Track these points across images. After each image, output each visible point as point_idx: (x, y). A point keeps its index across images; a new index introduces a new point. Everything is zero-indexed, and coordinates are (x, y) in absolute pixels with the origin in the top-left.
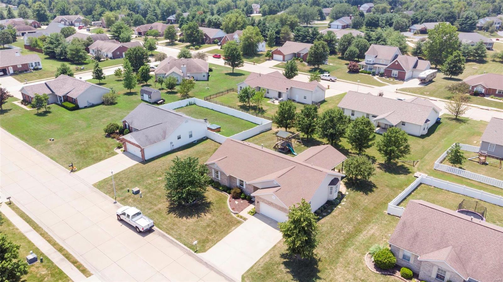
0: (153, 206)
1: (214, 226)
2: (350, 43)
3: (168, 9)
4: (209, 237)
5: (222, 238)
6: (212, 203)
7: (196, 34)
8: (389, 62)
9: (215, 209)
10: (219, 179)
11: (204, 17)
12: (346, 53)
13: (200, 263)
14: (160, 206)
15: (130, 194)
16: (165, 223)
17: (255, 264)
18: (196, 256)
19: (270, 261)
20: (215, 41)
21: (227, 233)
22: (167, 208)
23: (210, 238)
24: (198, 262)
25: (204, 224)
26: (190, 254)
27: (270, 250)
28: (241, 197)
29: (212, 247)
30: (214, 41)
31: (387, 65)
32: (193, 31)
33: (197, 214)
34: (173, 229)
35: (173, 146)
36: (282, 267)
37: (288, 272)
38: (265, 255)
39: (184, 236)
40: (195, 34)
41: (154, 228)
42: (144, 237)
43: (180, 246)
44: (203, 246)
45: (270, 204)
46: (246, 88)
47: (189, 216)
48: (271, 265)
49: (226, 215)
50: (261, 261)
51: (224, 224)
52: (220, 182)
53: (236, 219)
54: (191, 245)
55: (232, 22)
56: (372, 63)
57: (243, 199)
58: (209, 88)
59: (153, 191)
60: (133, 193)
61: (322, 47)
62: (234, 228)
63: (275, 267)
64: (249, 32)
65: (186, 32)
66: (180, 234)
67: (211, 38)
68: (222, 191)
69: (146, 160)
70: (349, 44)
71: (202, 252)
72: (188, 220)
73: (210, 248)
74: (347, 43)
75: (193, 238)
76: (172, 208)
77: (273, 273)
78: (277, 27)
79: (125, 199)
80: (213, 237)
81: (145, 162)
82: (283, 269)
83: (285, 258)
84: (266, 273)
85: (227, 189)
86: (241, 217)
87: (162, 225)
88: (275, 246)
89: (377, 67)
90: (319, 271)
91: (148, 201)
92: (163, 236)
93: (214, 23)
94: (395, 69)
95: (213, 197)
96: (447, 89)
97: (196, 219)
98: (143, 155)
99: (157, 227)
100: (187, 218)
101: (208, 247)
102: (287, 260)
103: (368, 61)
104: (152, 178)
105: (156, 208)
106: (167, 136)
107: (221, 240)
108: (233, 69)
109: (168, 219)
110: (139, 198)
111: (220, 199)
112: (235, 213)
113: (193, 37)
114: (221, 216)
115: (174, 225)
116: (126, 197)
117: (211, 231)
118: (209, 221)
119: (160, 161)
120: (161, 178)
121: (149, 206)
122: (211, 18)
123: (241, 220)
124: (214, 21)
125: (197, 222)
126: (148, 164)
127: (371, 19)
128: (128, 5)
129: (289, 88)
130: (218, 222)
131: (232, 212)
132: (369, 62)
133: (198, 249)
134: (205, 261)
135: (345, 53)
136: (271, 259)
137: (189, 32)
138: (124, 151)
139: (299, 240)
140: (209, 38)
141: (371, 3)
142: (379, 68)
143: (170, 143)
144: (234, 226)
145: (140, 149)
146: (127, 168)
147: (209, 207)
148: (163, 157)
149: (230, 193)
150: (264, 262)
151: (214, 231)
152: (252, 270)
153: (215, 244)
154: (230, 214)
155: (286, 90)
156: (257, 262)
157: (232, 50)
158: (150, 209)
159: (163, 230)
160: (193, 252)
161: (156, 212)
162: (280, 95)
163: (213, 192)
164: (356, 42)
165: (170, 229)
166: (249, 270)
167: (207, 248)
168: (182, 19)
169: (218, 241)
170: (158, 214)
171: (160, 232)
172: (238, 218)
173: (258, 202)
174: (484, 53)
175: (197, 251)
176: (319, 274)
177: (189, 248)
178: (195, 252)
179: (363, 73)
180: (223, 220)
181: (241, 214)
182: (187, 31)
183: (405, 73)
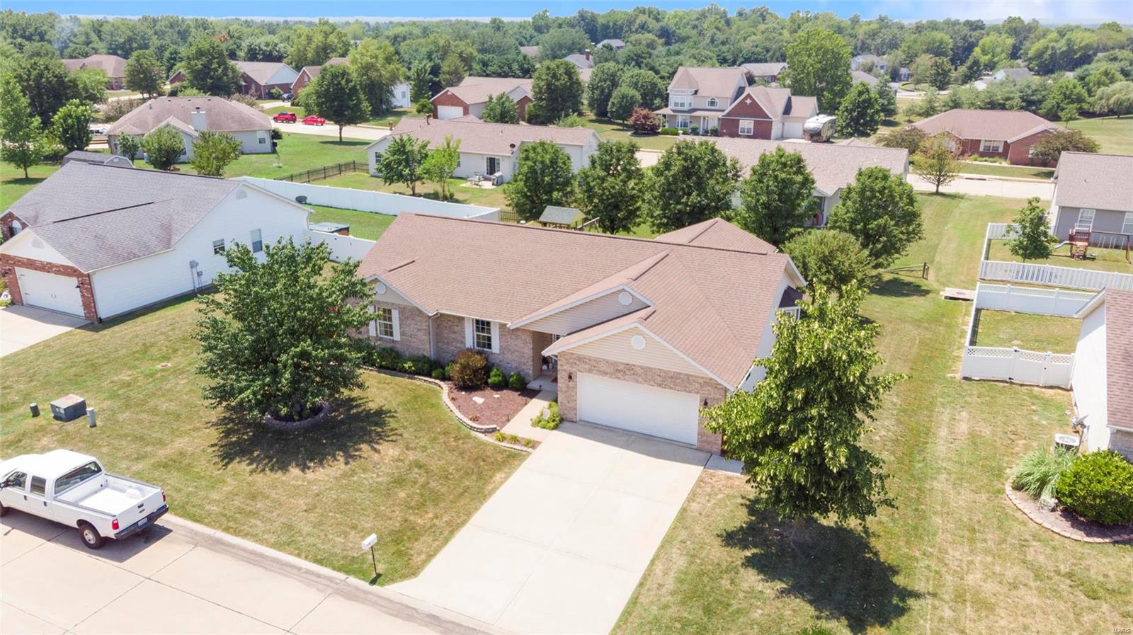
0: (149, 449)
1: (422, 480)
2: (615, 84)
3: (129, 41)
4: (412, 518)
5: (469, 515)
6: (390, 412)
7: (220, 70)
8: (729, 101)
9: (405, 428)
10: (397, 336)
11: (235, 46)
12: (613, 103)
13: (407, 620)
14: (180, 443)
15: (44, 422)
16: (215, 496)
17: (641, 585)
18: (381, 597)
19: (693, 567)
20: (274, 91)
21: (481, 496)
22: (213, 446)
23: (420, 521)
24: (399, 621)
25: (380, 480)
26: (352, 595)
27: (674, 528)
28: (489, 381)
29: (437, 551)
30: (269, 92)
31: (723, 111)
32: (210, 62)
33: (340, 450)
34: (253, 514)
35: (199, 274)
36: (751, 578)
37: (782, 592)
38: (662, 546)
39: (307, 529)
40: (216, 70)
41: (165, 521)
42: (121, 560)
43: (300, 569)
44: (400, 554)
45: (623, 371)
46: (401, 140)
47: (311, 460)
48: (706, 579)
49: (456, 439)
50: (659, 569)
51: (457, 470)
52: (398, 347)
53: (496, 447)
54: (345, 558)
55: (313, 46)
56: (686, 108)
57: (497, 387)
58: (281, 165)
59: (143, 402)
60: (57, 418)
61: (566, 74)
62: (499, 476)
63: (725, 583)
64: (369, 53)
65: (189, 63)
66: (290, 527)
67: (262, 83)
68: (412, 374)
69: (100, 320)
70: (613, 85)
71: (404, 577)
72: (310, 475)
73: (430, 557)
74: (608, 83)
75: (346, 534)
76: (233, 444)
77: (729, 605)
78: (430, 57)
79: (20, 441)
80: (431, 515)
81: (96, 323)
82: (760, 587)
83: (745, 547)
84: (700, 612)
85: (431, 367)
86: (515, 440)
87: (201, 507)
88: (684, 510)
89: (700, 117)
90: (894, 571)
91: (126, 435)
92: (215, 544)
93: (263, 54)
94: (748, 115)
95: (385, 394)
96: (883, 143)
97: (343, 466)
98: (89, 302)
99: (182, 516)
100: (304, 468)
101: (423, 557)
102: (755, 551)
103: (676, 104)
104: (135, 367)
105: (162, 454)
106: (175, 239)
107: (464, 523)
108: (341, 129)
109: (224, 481)
110: (87, 431)
111: (415, 398)
112: (486, 432)
113: (211, 78)
114: (437, 446)
115: (254, 497)
116: (24, 434)
117: (417, 498)
118: (397, 468)
119: (158, 319)
120: (169, 365)
121: (130, 448)
122: (257, 43)
123: (516, 447)
124: (265, 48)
125: (344, 475)
126: (111, 329)
127: (635, 55)
128: (10, 30)
129: (517, 145)
130: (434, 465)
131: (472, 428)
132: (679, 108)
133: (381, 568)
134: (426, 608)
135: (610, 103)
136: (694, 556)
137: (199, 64)
138: (13, 303)
139: (841, 444)
140: (257, 84)
141: (618, 40)
142: (704, 118)
143: (189, 266)
144: (499, 470)
145: (74, 281)
146: (24, 347)
147: (381, 424)
148: (168, 308)
149: (444, 378)
150: (672, 574)
151: (430, 498)
152: (639, 609)
153: (446, 541)
154: (468, 436)
155: (510, 149)
156: (645, 578)
157: (335, 76)
158: (137, 459)
159: (208, 525)
160: (365, 585)
161: (166, 466)
162: (492, 165)
163: (380, 383)
164: (632, 77)
165: (238, 516)
166: (627, 614)
167: (417, 560)
168: (171, 54)
169: (454, 528)
170: (179, 470)
171: (196, 533)
172: (503, 444)
173: (570, 377)
174: (893, 104)
175: (379, 576)
176: (899, 580)
177: (339, 570)
178: (373, 582)
179: (668, 134)
180: (449, 456)
181: (508, 430)
182: (192, 62)
183: (772, 122)
